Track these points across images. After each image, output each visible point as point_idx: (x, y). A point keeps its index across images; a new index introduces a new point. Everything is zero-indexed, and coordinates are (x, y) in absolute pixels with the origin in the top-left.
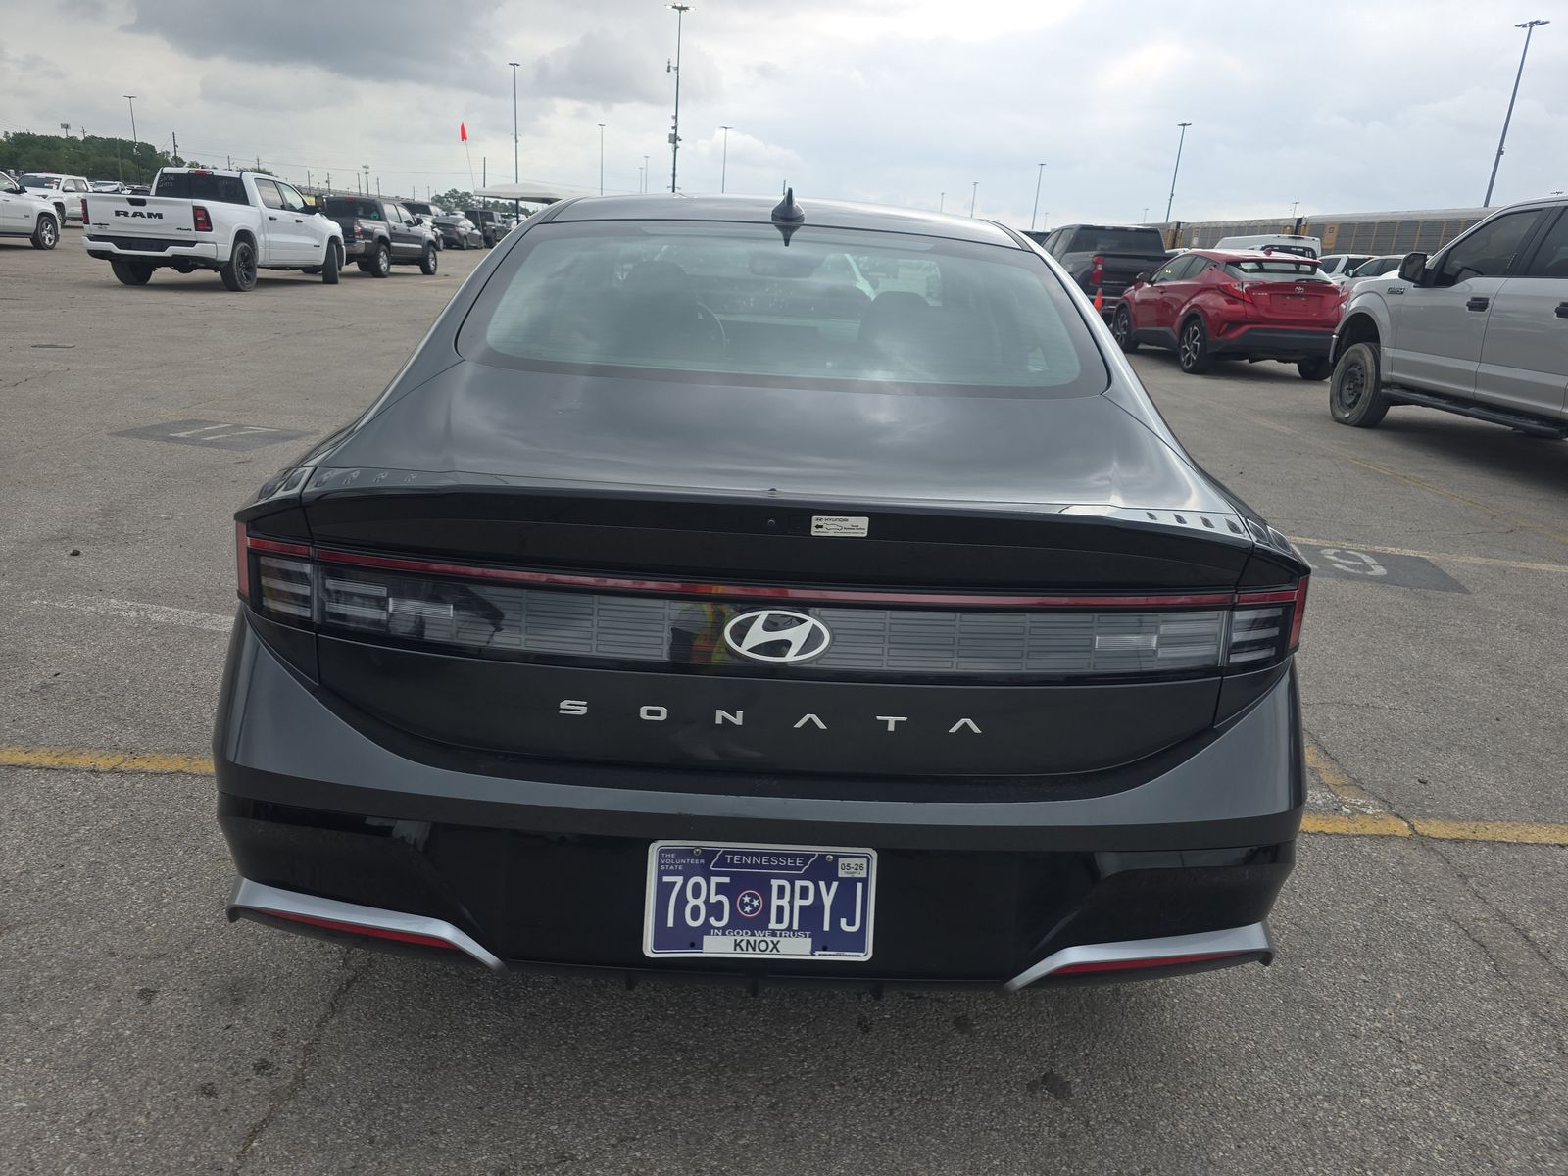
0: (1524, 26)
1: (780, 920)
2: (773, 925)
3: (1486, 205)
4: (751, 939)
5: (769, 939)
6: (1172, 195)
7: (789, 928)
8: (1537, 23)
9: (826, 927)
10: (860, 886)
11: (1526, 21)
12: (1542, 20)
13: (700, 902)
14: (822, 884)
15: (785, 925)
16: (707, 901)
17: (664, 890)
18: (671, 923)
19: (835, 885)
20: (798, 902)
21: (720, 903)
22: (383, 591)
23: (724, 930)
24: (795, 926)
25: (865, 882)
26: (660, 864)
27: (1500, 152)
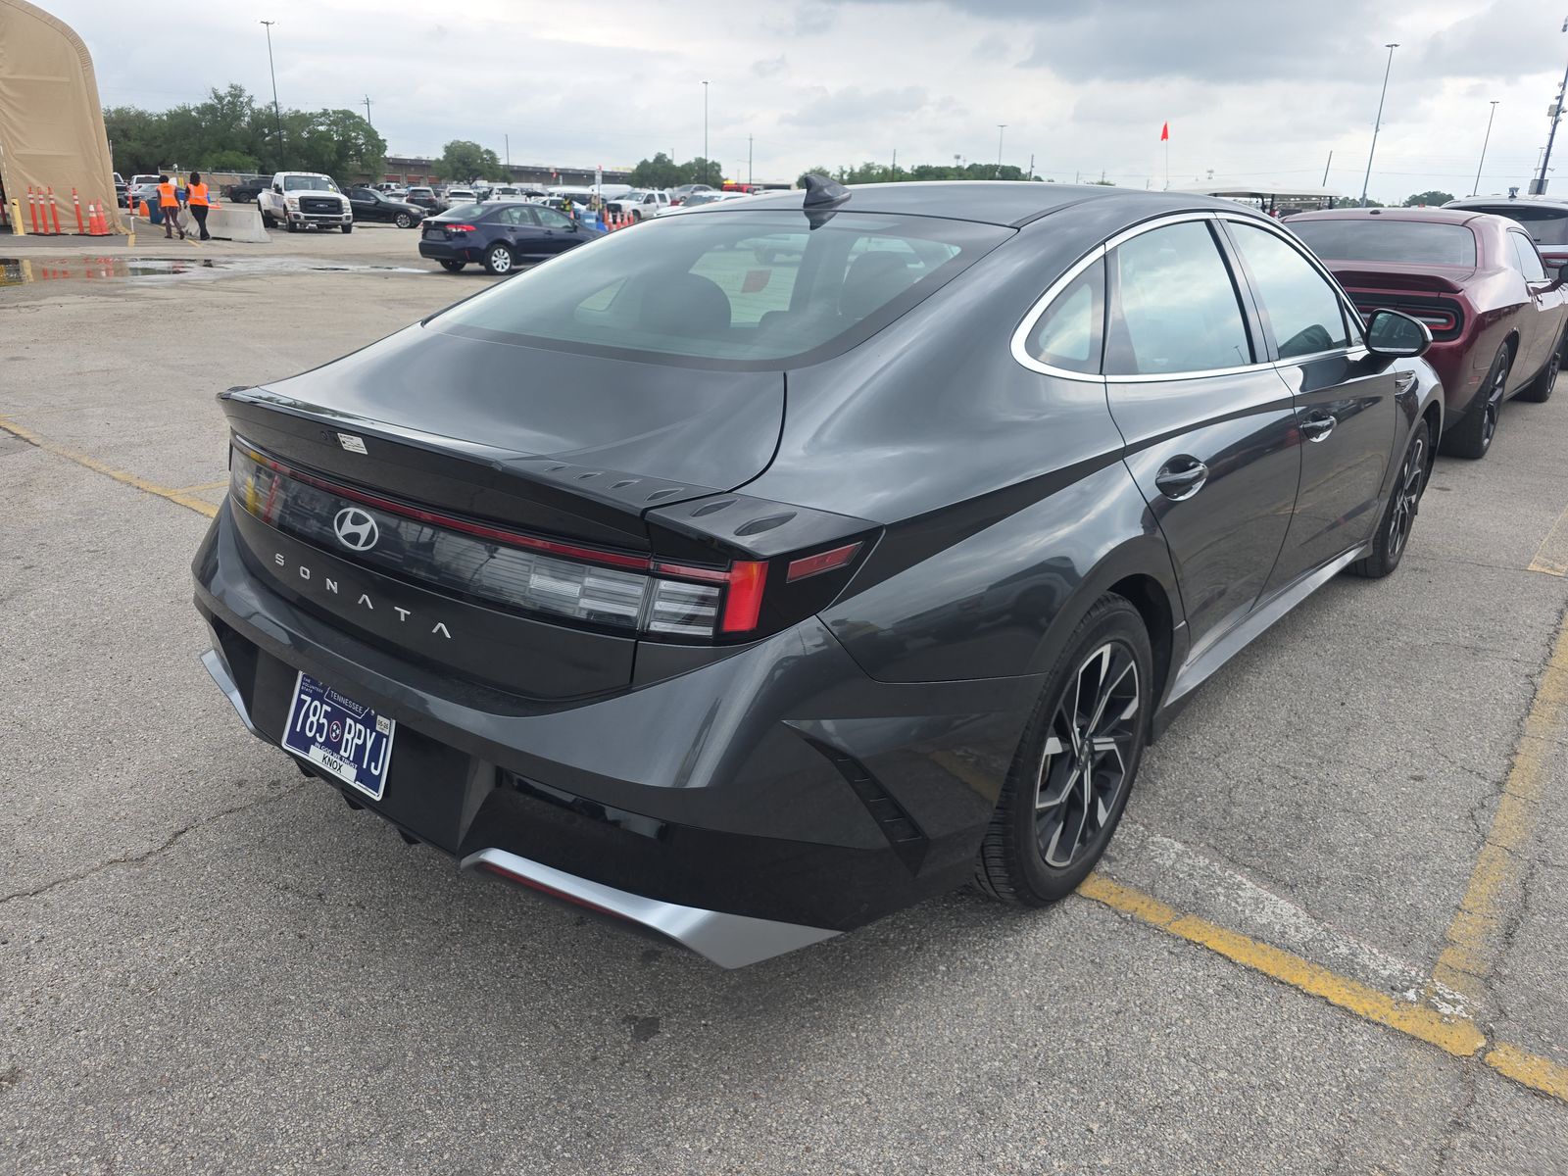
1: (345, 751)
2: (342, 752)
4: (331, 757)
5: (338, 761)
7: (348, 758)
9: (365, 767)
10: (385, 740)
13: (315, 719)
14: (368, 731)
15: (346, 755)
16: (318, 720)
17: (301, 703)
18: (298, 730)
19: (374, 734)
20: (356, 741)
21: (323, 724)
23: (322, 744)
24: (351, 759)
25: (387, 737)
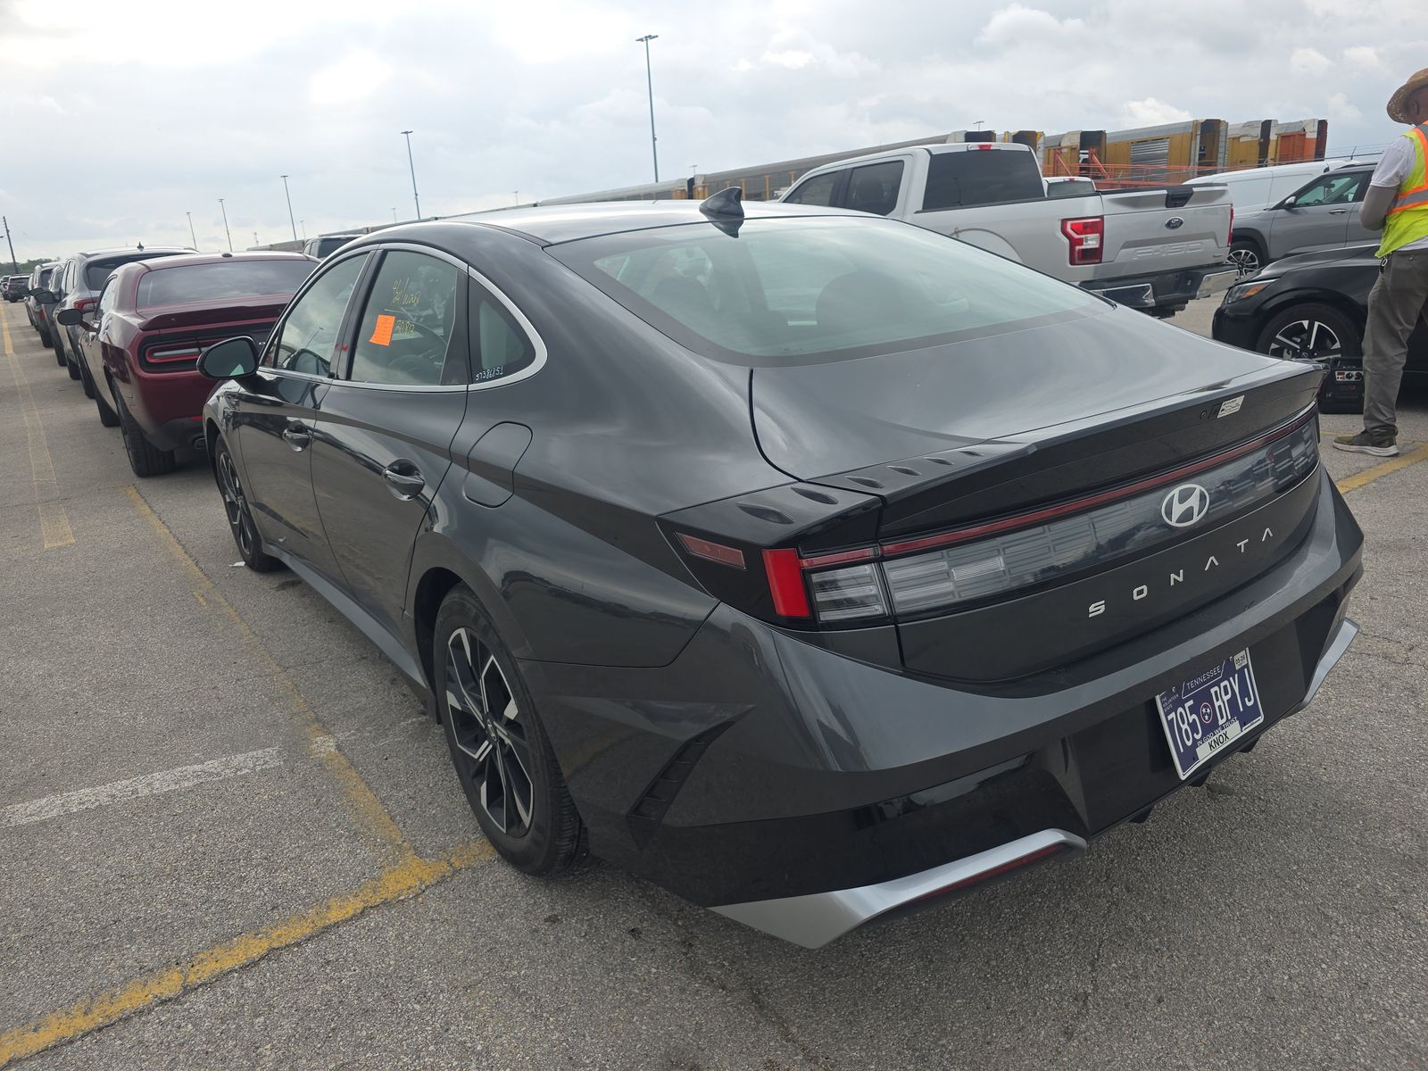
0: (642, 40)
3: (657, 181)
6: (416, 195)
8: (650, 37)
11: (643, 36)
12: (652, 35)
22: (944, 565)
26: (1164, 708)
27: (654, 139)
